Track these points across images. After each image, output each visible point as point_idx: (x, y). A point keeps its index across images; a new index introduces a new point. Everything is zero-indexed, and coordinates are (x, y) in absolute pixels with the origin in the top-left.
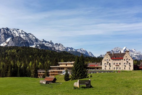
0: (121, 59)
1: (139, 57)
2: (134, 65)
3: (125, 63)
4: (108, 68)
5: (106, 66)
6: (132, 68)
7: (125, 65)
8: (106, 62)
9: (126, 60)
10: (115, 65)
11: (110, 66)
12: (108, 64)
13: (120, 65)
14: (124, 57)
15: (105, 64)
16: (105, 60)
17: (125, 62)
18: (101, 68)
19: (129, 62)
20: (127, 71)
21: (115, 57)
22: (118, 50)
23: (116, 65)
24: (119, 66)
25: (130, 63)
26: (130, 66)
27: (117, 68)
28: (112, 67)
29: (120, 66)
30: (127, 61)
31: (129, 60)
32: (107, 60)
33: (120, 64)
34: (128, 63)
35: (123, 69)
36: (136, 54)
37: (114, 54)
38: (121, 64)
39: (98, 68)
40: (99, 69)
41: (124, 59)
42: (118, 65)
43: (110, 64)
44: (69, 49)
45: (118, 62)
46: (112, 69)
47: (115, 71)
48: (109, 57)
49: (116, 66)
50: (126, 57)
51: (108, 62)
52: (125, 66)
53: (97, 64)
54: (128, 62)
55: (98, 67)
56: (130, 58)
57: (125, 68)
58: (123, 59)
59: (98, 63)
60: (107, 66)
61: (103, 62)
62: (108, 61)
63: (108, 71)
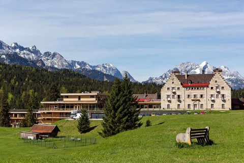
0: (203, 87)
1: (236, 83)
2: (232, 100)
3: (212, 96)
4: (174, 106)
5: (170, 101)
6: (228, 105)
7: (213, 99)
8: (170, 93)
9: (214, 88)
10: (190, 100)
11: (180, 101)
12: (176, 96)
13: (201, 99)
14: (210, 82)
15: (168, 96)
16: (168, 88)
17: (214, 92)
18: (159, 105)
19: (222, 92)
20: (218, 112)
21: (191, 83)
22: (189, 68)
23: (193, 99)
24: (199, 100)
25: (223, 96)
26: (224, 101)
27: (195, 105)
28: (183, 103)
29: (203, 101)
30: (218, 90)
31: (223, 88)
32: (173, 88)
33: (202, 96)
34: (220, 96)
35: (209, 107)
36: (229, 77)
37: (188, 76)
38: (205, 96)
39: (150, 106)
40: (155, 108)
41: (210, 86)
42: (198, 99)
43: (179, 96)
44: (77, 65)
45: (198, 92)
46: (183, 107)
48: (177, 83)
49: (193, 100)
50: (216, 81)
51: (174, 93)
52: (213, 101)
53: (148, 97)
54: (219, 92)
55: (151, 102)
56: (225, 85)
57: (212, 105)
58: (208, 87)
59: (150, 96)
60: (173, 100)
61: (164, 93)
62: (174, 91)
63: (176, 112)
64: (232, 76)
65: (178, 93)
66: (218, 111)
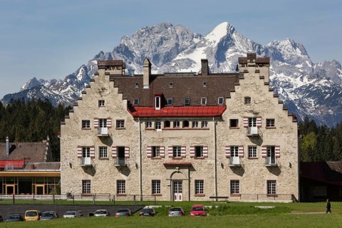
0: (205, 118)
1: (332, 102)
2: (303, 166)
3: (234, 150)
4: (104, 186)
5: (90, 169)
6: (289, 185)
7: (236, 161)
8: (90, 139)
9: (242, 123)
10: (160, 163)
11: (124, 169)
12: (111, 151)
13: (195, 163)
14: (228, 101)
15: (85, 151)
16: (86, 124)
17: (239, 138)
18: (53, 183)
19: (269, 138)
20: (251, 209)
21: (164, 104)
22: (169, 45)
23: (168, 160)
24: (190, 167)
25: (271, 150)
26: (275, 169)
27: (176, 185)
28: (135, 175)
29: (202, 170)
30: (254, 130)
31: (270, 123)
32: (102, 122)
33: (198, 151)
34: (261, 151)
35: (224, 191)
36: (306, 81)
37: (152, 78)
38: (209, 151)
39: (25, 185)
40: (40, 191)
41: (228, 116)
42: (187, 160)
43: (121, 151)
45: (186, 138)
47: (164, 209)
48: (116, 104)
49: (168, 166)
50: (247, 100)
51: (107, 139)
52: (238, 169)
53: (17, 154)
54: (256, 139)
55: (27, 171)
56: (277, 112)
57: (234, 183)
58: (219, 117)
59: (24, 148)
60: (101, 165)
61: (72, 139)
62: (105, 131)
63: (110, 208)
64: (319, 77)
65: (118, 141)
66: (251, 205)
